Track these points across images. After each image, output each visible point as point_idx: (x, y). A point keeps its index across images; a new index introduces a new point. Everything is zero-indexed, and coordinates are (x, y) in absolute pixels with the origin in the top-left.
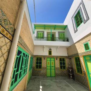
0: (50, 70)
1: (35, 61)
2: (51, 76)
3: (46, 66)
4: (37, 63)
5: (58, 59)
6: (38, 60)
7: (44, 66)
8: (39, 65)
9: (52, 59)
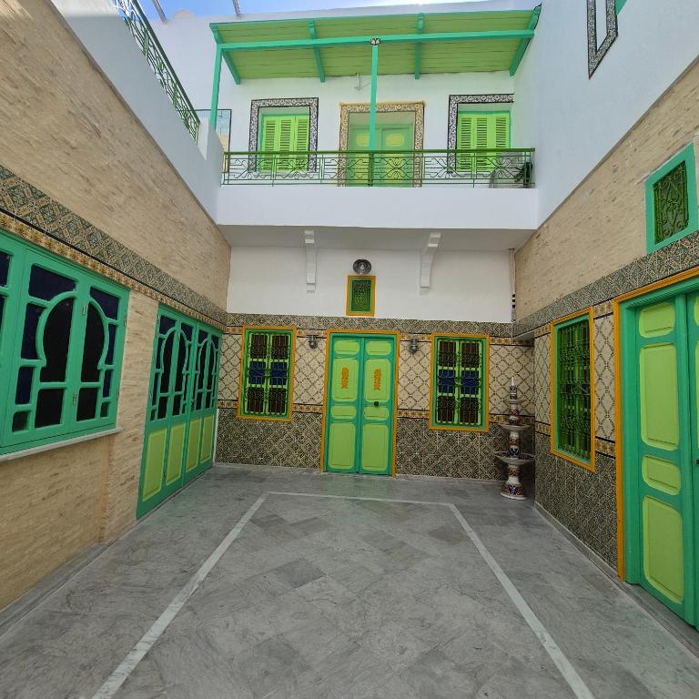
0: (351, 428)
1: (235, 361)
2: (358, 470)
3: (319, 399)
4: (255, 373)
5: (429, 349)
6: (263, 355)
7: (305, 398)
8: (267, 386)
9: (373, 347)
